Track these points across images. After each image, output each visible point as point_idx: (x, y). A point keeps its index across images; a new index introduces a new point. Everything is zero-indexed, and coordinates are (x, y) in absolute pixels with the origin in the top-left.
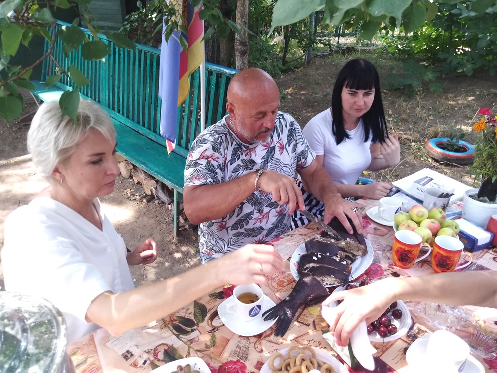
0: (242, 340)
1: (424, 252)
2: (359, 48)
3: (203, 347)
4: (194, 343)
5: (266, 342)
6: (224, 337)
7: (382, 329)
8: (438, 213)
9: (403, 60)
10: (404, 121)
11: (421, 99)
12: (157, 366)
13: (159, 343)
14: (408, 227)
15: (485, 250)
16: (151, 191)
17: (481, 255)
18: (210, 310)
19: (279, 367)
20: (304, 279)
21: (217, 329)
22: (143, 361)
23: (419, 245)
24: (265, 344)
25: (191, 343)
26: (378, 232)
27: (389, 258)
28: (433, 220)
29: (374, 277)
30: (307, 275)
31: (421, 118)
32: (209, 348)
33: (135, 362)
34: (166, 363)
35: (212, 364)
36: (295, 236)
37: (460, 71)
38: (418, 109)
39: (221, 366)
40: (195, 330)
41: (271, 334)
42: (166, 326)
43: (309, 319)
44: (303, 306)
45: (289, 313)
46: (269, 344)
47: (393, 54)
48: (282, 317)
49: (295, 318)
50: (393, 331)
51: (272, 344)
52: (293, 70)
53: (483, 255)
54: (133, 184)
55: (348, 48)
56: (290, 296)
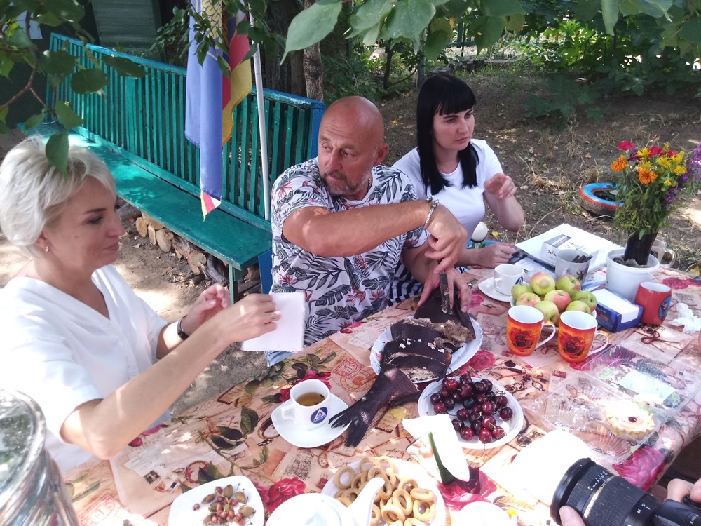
0: (302, 454)
1: (546, 333)
2: (491, 61)
3: (250, 463)
4: (239, 459)
5: (333, 454)
6: (278, 451)
7: (484, 433)
8: (569, 283)
9: (551, 77)
10: (551, 161)
11: (575, 130)
12: (189, 489)
13: (193, 461)
14: (528, 302)
15: (633, 329)
16: (200, 268)
17: (627, 335)
18: (263, 417)
19: (348, 484)
20: (386, 373)
21: (271, 441)
22: (171, 484)
23: (539, 323)
24: (332, 458)
25: (235, 459)
26: (493, 311)
27: (504, 344)
28: (560, 291)
29: (481, 368)
30: (389, 368)
31: (574, 156)
32: (259, 464)
33: (161, 485)
34: (201, 484)
35: (261, 484)
36: (381, 319)
37: (627, 89)
38: (569, 143)
39: (272, 487)
40: (242, 442)
41: (340, 444)
42: (203, 440)
43: (391, 424)
44: (385, 408)
45: (365, 417)
46: (337, 457)
47: (538, 68)
48: (356, 422)
49: (373, 423)
50: (500, 434)
51: (341, 457)
52: (398, 95)
53: (629, 336)
54: (176, 260)
55: (475, 62)
56: (367, 396)
